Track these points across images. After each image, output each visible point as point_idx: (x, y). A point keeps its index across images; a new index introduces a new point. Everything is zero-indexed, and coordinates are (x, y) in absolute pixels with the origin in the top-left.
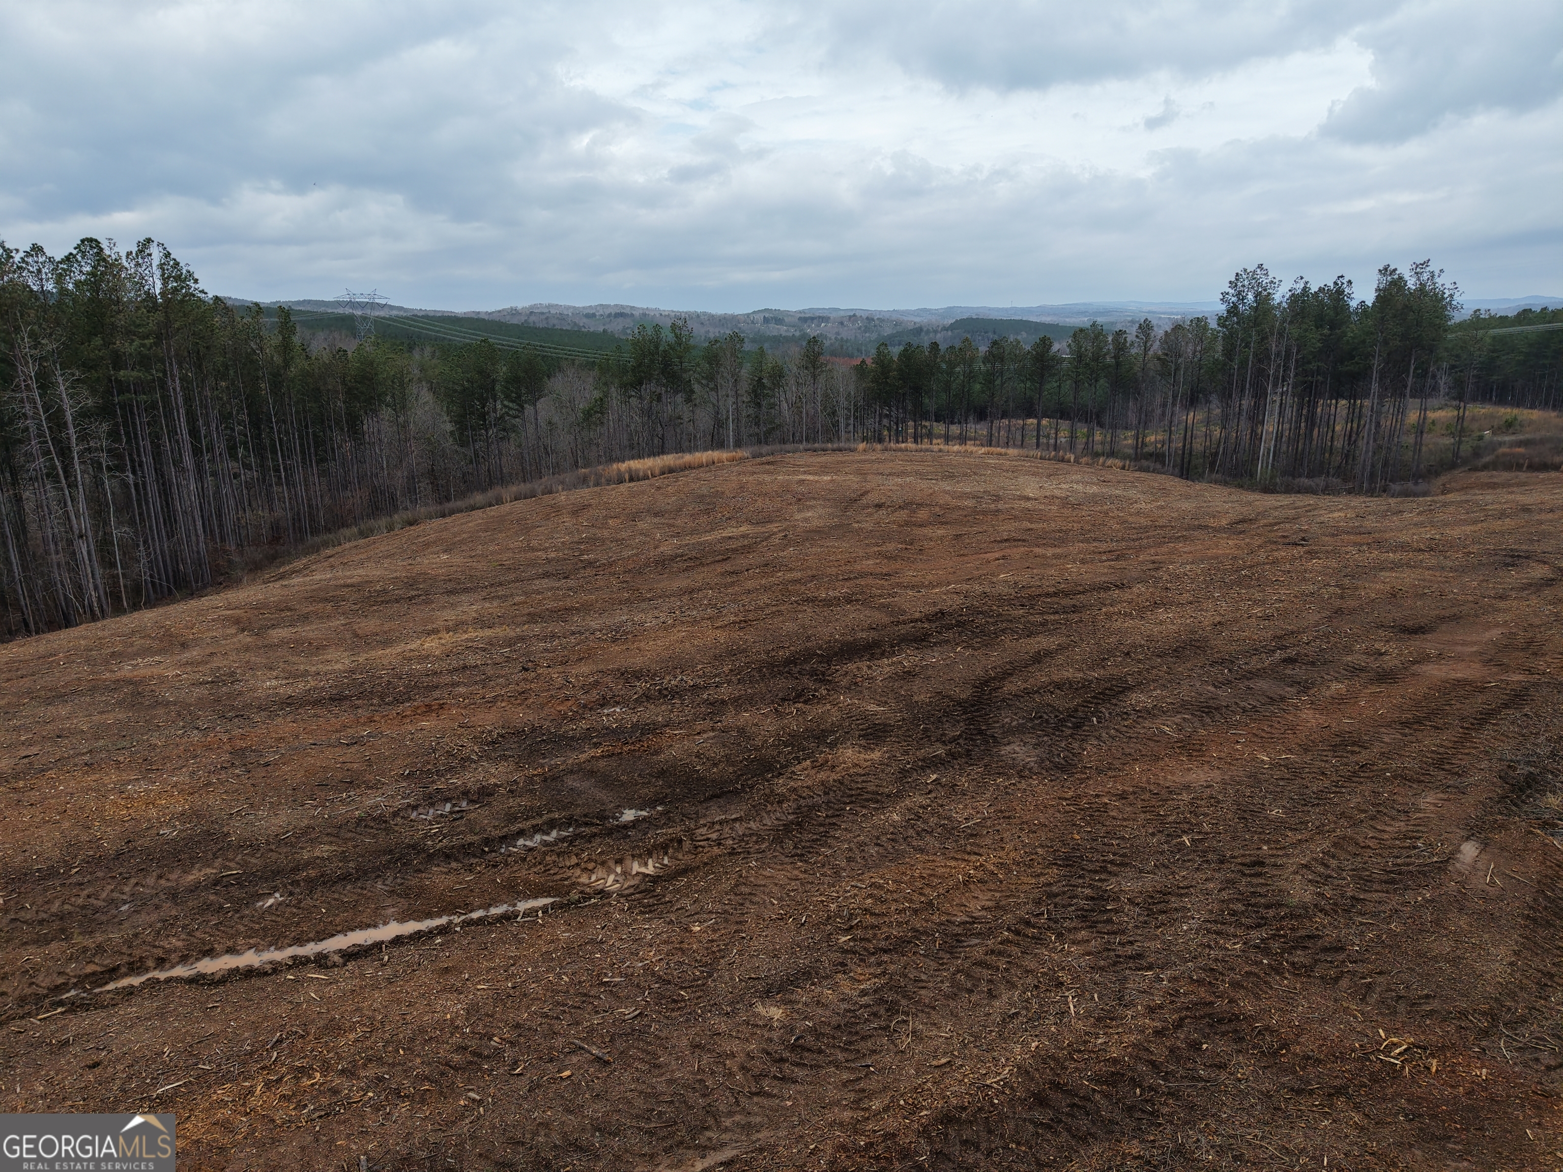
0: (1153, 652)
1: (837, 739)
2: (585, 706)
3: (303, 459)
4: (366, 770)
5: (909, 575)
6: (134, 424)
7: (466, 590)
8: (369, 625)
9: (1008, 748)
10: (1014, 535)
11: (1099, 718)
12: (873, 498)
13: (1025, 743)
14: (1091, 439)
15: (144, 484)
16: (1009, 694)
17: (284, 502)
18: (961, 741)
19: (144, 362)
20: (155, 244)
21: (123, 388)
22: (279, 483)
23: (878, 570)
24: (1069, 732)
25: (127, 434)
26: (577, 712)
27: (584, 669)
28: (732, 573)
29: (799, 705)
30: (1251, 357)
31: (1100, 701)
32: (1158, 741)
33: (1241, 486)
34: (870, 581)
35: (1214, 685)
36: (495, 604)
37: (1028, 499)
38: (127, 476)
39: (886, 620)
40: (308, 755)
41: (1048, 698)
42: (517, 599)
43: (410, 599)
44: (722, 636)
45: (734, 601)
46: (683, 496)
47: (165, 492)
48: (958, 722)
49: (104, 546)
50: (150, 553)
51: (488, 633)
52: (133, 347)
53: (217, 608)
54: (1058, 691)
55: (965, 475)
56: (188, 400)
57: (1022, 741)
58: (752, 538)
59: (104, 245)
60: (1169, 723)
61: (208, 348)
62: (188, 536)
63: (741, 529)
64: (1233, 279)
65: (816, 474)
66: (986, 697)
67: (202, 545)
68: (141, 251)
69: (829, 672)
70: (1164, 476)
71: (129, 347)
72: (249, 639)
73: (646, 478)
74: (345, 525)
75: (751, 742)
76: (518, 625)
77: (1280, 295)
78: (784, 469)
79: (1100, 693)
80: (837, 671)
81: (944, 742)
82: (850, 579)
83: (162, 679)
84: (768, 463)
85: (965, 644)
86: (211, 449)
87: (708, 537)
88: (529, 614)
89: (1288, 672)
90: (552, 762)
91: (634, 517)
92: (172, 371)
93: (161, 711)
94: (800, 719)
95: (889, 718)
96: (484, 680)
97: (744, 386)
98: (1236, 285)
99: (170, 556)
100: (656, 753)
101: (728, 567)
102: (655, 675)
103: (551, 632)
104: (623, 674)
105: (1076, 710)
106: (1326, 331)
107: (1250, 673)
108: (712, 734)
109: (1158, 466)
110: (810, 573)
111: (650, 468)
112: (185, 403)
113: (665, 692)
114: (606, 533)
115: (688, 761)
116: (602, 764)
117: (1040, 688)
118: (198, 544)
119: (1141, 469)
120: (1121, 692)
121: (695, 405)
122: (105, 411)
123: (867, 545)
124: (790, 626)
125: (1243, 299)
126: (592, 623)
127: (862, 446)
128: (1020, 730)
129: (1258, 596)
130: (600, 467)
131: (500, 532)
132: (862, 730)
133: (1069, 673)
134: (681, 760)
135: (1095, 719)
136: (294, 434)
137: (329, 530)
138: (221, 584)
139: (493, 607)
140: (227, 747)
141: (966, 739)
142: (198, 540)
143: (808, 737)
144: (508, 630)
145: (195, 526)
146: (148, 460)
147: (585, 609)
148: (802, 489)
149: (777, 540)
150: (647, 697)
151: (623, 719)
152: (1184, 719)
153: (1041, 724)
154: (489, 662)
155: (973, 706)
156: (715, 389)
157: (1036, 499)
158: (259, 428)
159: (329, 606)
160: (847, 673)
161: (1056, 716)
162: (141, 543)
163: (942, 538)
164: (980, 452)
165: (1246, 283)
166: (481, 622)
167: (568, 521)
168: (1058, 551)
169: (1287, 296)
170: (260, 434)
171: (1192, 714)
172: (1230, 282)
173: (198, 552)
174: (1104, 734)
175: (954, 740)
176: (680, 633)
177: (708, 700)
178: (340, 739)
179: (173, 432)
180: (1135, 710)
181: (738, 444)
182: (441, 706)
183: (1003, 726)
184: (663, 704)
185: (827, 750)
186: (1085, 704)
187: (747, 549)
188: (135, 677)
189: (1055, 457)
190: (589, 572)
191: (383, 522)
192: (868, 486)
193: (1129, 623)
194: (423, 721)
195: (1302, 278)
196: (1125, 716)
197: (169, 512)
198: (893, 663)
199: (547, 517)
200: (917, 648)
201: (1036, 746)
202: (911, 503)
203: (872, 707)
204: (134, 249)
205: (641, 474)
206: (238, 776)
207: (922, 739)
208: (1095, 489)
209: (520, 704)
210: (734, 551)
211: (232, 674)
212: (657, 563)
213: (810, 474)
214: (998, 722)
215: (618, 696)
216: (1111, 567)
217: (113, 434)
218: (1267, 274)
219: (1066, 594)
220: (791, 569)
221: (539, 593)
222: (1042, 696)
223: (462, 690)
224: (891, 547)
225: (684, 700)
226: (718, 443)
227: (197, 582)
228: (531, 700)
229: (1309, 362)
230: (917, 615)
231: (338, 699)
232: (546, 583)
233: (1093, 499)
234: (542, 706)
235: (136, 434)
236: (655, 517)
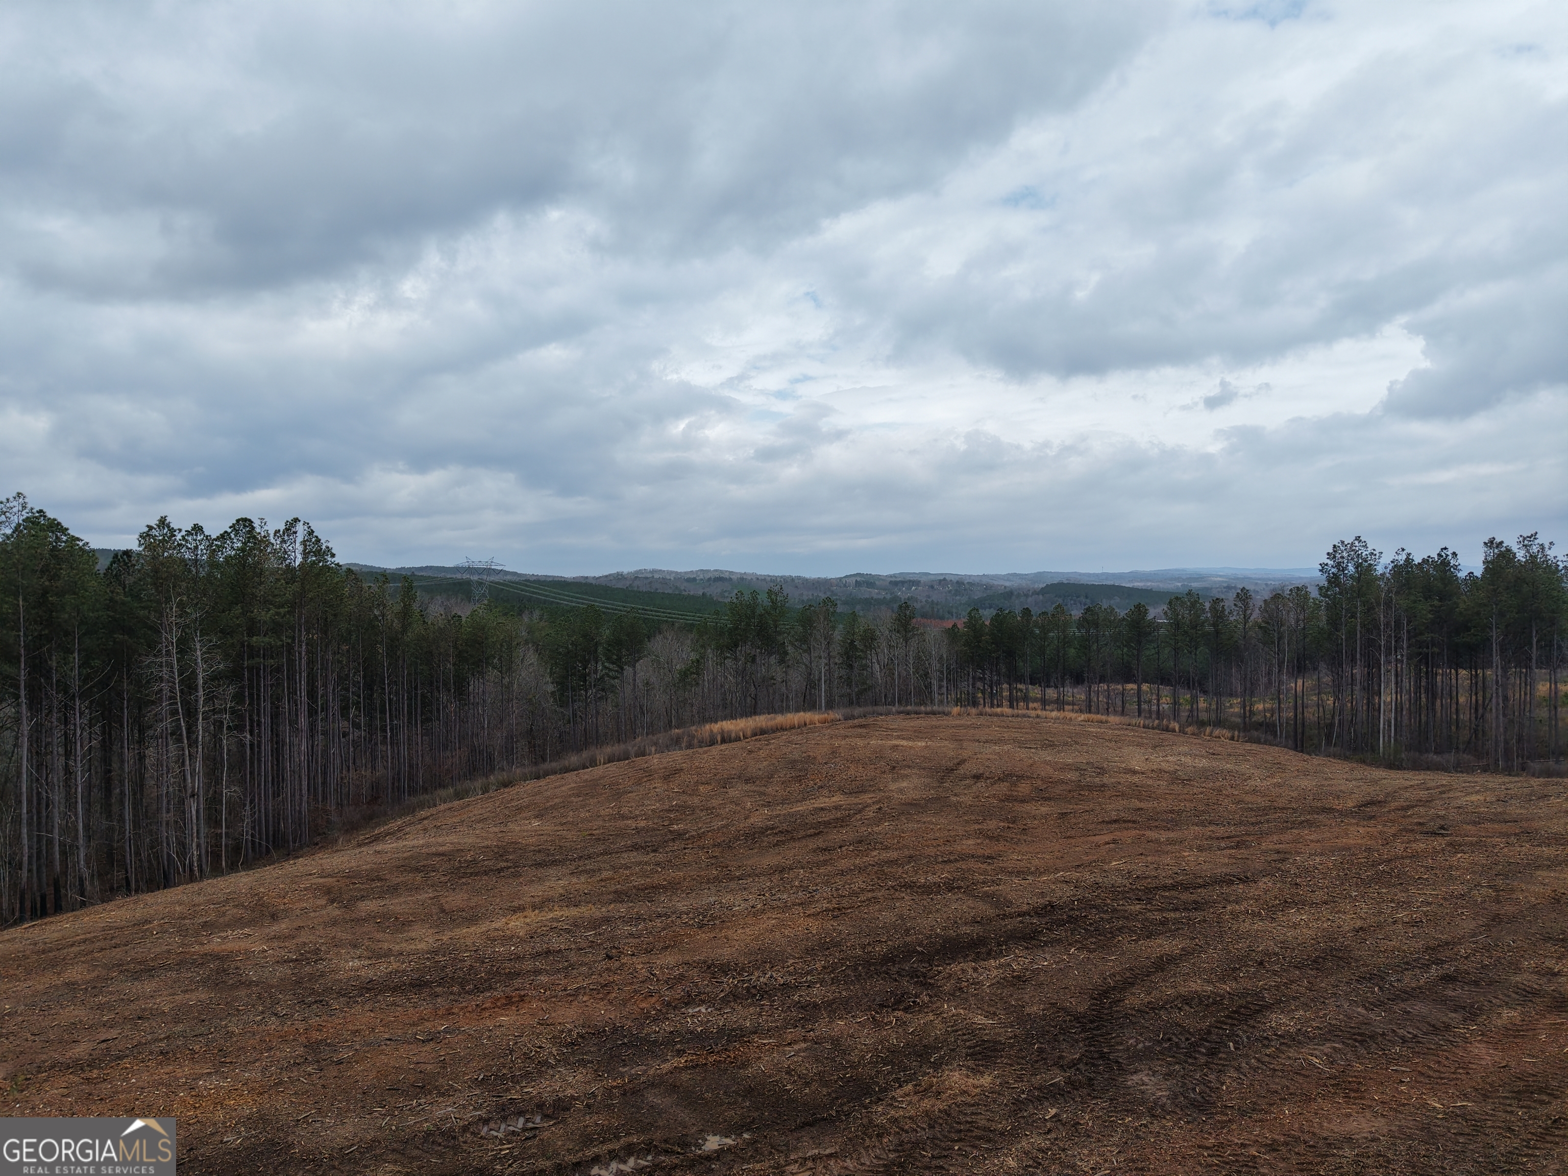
0: (1291, 962)
1: (942, 1057)
2: (669, 1004)
3: (410, 718)
4: (439, 1073)
5: (1014, 858)
6: (258, 685)
7: (554, 863)
8: (456, 899)
9: (1135, 1077)
10: (1123, 815)
11: (1235, 1043)
12: (970, 768)
13: (1154, 1072)
14: (1195, 706)
15: (259, 743)
16: (1130, 1009)
17: (387, 762)
18: (1081, 1066)
19: (276, 628)
20: (302, 523)
21: (253, 652)
22: (384, 742)
23: (980, 852)
24: (1203, 1059)
25: (251, 696)
26: (660, 1011)
27: (669, 959)
28: (825, 850)
29: (899, 1014)
30: (1359, 628)
31: (1236, 1022)
32: (1307, 1077)
33: (1363, 762)
34: (972, 864)
35: (1364, 1006)
36: (583, 879)
37: (1135, 772)
38: (245, 737)
39: (991, 912)
40: (382, 1052)
41: (1177, 1016)
42: (605, 874)
43: (500, 870)
44: (814, 926)
45: (827, 883)
46: (774, 761)
47: (277, 753)
48: (1077, 1041)
49: (213, 802)
50: (255, 813)
51: (573, 912)
52: (268, 615)
53: (310, 875)
54: (1187, 1008)
55: (1066, 744)
56: (311, 662)
57: (1150, 1069)
58: (845, 810)
59: (257, 524)
60: (1318, 1053)
61: (335, 615)
62: (293, 795)
63: (834, 799)
64: (1331, 551)
65: (909, 739)
66: (1106, 1012)
67: (305, 805)
68: (287, 530)
69: (931, 974)
70: (1277, 748)
71: (264, 615)
72: (337, 912)
73: (738, 739)
74: (443, 786)
75: (847, 1057)
76: (604, 904)
77: (1383, 565)
78: (877, 733)
79: (1234, 1012)
80: (940, 972)
81: (1062, 1066)
82: (950, 861)
83: (248, 954)
84: (861, 726)
85: (1079, 945)
86: (325, 708)
87: (800, 808)
88: (615, 892)
89: (1450, 993)
90: (633, 1072)
91: (725, 783)
92: (300, 636)
93: (242, 993)
94: (900, 1030)
95: (999, 1034)
96: (566, 968)
97: (836, 649)
98: (1335, 557)
99: (274, 816)
100: (744, 1066)
101: (819, 842)
102: (743, 969)
103: (637, 914)
104: (709, 967)
105: (1209, 1033)
106: (1436, 603)
107: (1405, 992)
108: (803, 1045)
109: (1270, 738)
110: (907, 853)
111: (742, 730)
112: (308, 664)
113: (753, 991)
114: (696, 800)
115: (777, 1078)
116: (685, 1076)
117: (1166, 1003)
118: (301, 804)
119: (1251, 740)
120: (1258, 1012)
121: (788, 666)
122: (234, 675)
123: (967, 822)
124: (888, 917)
125: (1343, 571)
126: (679, 904)
127: (956, 710)
128: (1146, 1055)
129: (1402, 896)
130: (694, 728)
131: (592, 797)
132: (969, 1047)
133: (1195, 985)
134: (770, 1077)
135: (1231, 1044)
136: (403, 696)
137: (425, 790)
138: (317, 844)
139: (580, 883)
140: (302, 1039)
141: (1086, 1064)
142: (301, 800)
143: (910, 1054)
144: (593, 909)
145: (301, 784)
146: (266, 720)
147: (673, 887)
148: (896, 755)
149: (871, 813)
150: (734, 996)
151: (708, 1021)
152: (1334, 1048)
153: (1170, 1049)
154: (573, 946)
155: (1092, 1022)
156: (808, 651)
157: (1143, 773)
158: (372, 689)
159: (419, 877)
160: (951, 975)
161: (1187, 1039)
162: (248, 803)
163: (1045, 817)
164: (1080, 719)
165: (1345, 554)
166: (568, 900)
167: (659, 786)
168: (1171, 835)
169: (1390, 567)
170: (372, 695)
171: (1343, 1043)
172: (1328, 554)
173: (300, 812)
174: (1244, 1065)
175: (1073, 1064)
176: (769, 921)
177: (799, 1002)
178: (416, 1034)
179: (293, 692)
180: (1276, 1035)
181: (830, 706)
182: (522, 998)
183: (1128, 1049)
184: (750, 1006)
185: (931, 1071)
186: (1219, 1025)
187: (841, 822)
188: (223, 951)
189: (1159, 725)
190: (678, 845)
191: (479, 783)
192: (965, 754)
193: (1259, 925)
194: (502, 1015)
195: (1403, 550)
196: (1266, 1042)
197: (278, 770)
198: (1001, 966)
199: (639, 783)
200: (1027, 948)
201: (1168, 1075)
202: (1011, 775)
203: (980, 1020)
204: (282, 527)
205: (733, 735)
206: (310, 1075)
207: (1037, 1062)
208: (1203, 763)
209: (602, 999)
210: (827, 824)
211: (317, 951)
212: (746, 835)
213: (903, 739)
214: (1122, 1044)
215: (704, 993)
216: (1231, 857)
217: (238, 698)
218: (1366, 546)
219: (1186, 887)
220: (887, 848)
221: (627, 868)
222: (1170, 1013)
223: (544, 979)
224: (992, 825)
225: (774, 1001)
226: (809, 704)
227: (294, 842)
228: (614, 995)
229: (1421, 634)
230: (1025, 908)
231: (418, 985)
232: (635, 856)
233: (1205, 775)
234: (625, 1003)
235: (258, 695)
236: (746, 783)
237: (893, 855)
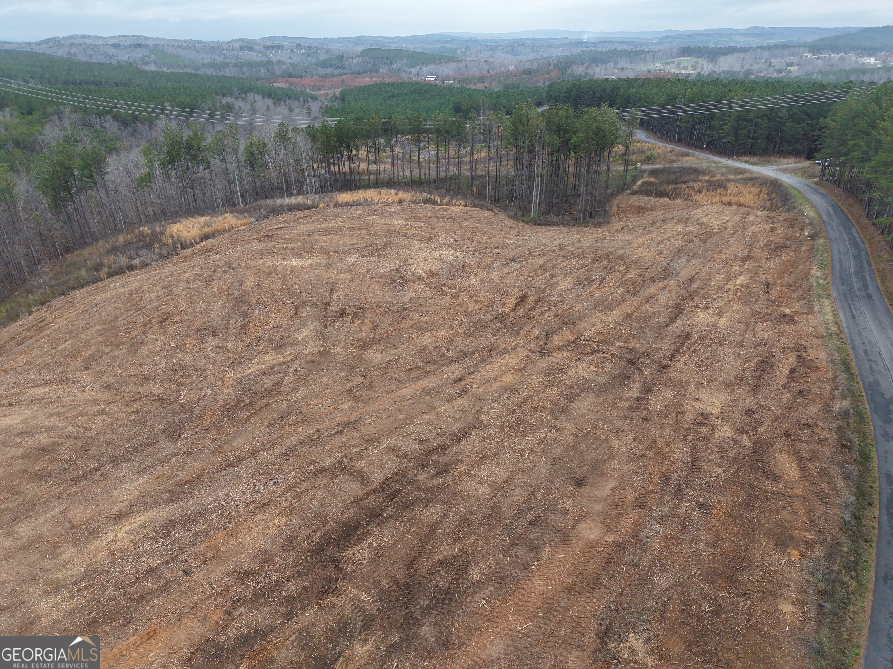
1: (352, 632)
2: (226, 612)
5: (367, 422)
7: (123, 460)
8: (76, 511)
9: (423, 629)
12: (337, 299)
13: (430, 624)
16: (421, 576)
18: (404, 626)
23: (351, 417)
24: (447, 609)
26: (224, 620)
27: (217, 571)
31: (458, 577)
32: (481, 615)
34: (348, 434)
35: (503, 554)
36: (146, 478)
37: (419, 279)
39: (361, 491)
41: (438, 579)
42: (157, 470)
48: (402, 606)
51: (151, 516)
54: (441, 571)
57: (429, 621)
58: (277, 372)
60: (485, 596)
63: (269, 357)
66: (412, 579)
73: (191, 245)
76: (166, 505)
80: (344, 556)
81: (397, 628)
85: (400, 519)
87: (251, 370)
88: (169, 490)
89: (532, 536)
91: (201, 335)
94: (333, 612)
95: (372, 609)
96: (166, 586)
100: (272, 662)
101: (269, 415)
102: (255, 572)
103: (187, 514)
104: (239, 574)
105: (449, 588)
107: (517, 538)
108: (294, 637)
109: (483, 203)
110: (316, 426)
117: (434, 568)
119: (475, 206)
120: (467, 567)
121: (212, 170)
124: (315, 506)
127: (321, 201)
128: (427, 611)
131: (117, 347)
133: (445, 550)
135: (457, 595)
139: (146, 483)
141: (406, 624)
143: (338, 631)
144: (161, 511)
147: (200, 480)
148: (296, 284)
149: (292, 375)
152: (491, 591)
153: (435, 604)
154: (162, 560)
155: (407, 589)
160: (348, 558)
161: (442, 595)
163: (379, 366)
166: (144, 502)
168: (436, 381)
171: (494, 586)
174: (460, 610)
175: (401, 625)
177: (286, 597)
180: (472, 584)
181: (246, 208)
182: (154, 632)
183: (421, 608)
184: (264, 605)
185: (348, 643)
186: (453, 581)
192: (333, 276)
196: (469, 590)
198: (370, 545)
200: (379, 525)
201: (435, 625)
202: (359, 307)
203: (364, 597)
207: (388, 626)
208: (452, 255)
209: (194, 619)
210: (269, 392)
211: (15, 592)
212: (228, 410)
213: (296, 255)
214: (418, 604)
215: (241, 599)
219: (442, 450)
221: (168, 460)
224: (355, 381)
236: (214, 336)
237: (309, 430)
